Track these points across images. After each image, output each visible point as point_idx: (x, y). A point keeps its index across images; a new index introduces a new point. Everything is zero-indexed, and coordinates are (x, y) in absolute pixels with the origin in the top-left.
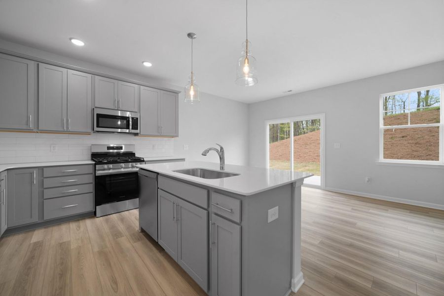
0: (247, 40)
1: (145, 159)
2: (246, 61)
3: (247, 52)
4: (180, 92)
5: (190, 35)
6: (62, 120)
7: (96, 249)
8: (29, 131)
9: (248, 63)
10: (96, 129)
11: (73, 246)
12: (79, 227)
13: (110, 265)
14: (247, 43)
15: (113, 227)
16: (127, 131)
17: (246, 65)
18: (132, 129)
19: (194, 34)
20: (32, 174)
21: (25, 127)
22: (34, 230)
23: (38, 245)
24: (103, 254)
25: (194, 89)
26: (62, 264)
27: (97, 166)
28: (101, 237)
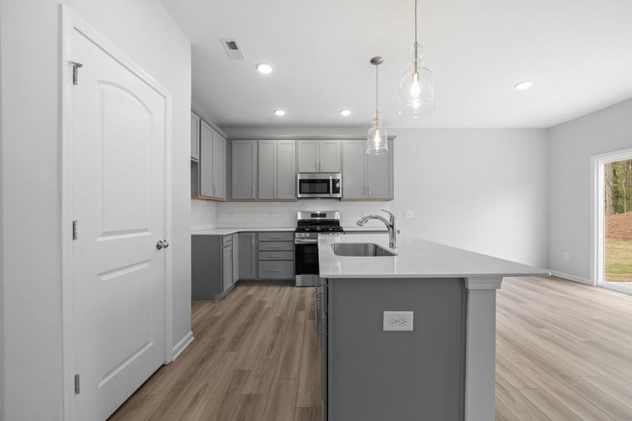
0: (416, 43)
1: (344, 229)
2: (416, 76)
3: (416, 63)
4: (396, 136)
5: (374, 61)
6: (274, 189)
7: (278, 315)
8: (252, 200)
9: (418, 80)
10: (299, 196)
11: (266, 306)
12: (279, 291)
13: (278, 332)
14: (416, 47)
15: (302, 300)
16: (327, 195)
17: (416, 83)
18: (333, 193)
19: (379, 58)
20: (251, 237)
21: (249, 197)
22: (253, 286)
23: (250, 297)
24: (280, 320)
25: (380, 133)
26: (252, 317)
27: (297, 234)
28: (288, 305)
